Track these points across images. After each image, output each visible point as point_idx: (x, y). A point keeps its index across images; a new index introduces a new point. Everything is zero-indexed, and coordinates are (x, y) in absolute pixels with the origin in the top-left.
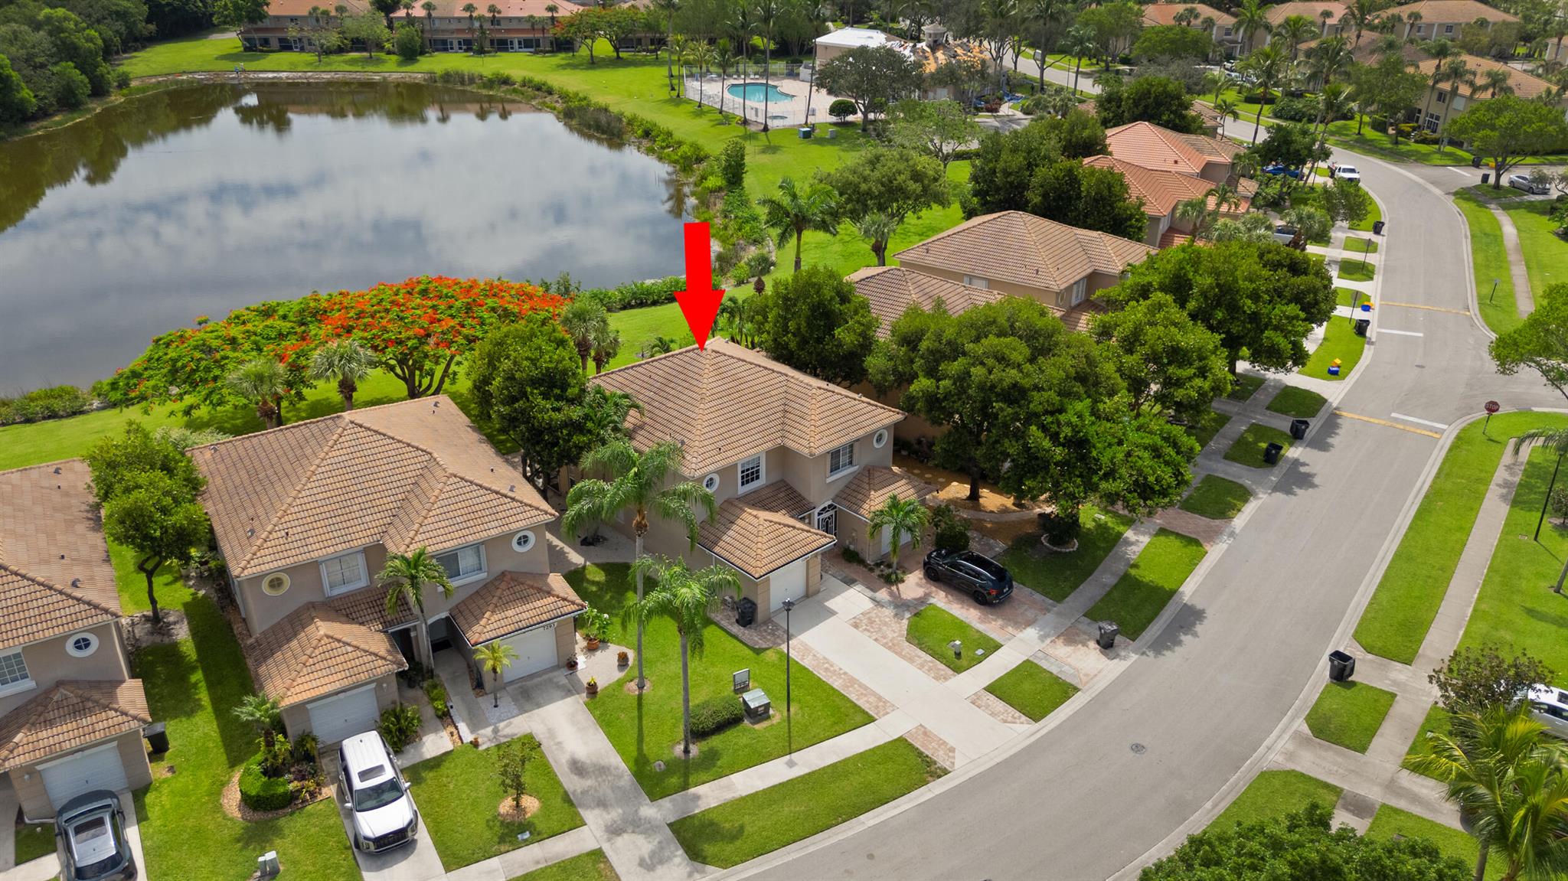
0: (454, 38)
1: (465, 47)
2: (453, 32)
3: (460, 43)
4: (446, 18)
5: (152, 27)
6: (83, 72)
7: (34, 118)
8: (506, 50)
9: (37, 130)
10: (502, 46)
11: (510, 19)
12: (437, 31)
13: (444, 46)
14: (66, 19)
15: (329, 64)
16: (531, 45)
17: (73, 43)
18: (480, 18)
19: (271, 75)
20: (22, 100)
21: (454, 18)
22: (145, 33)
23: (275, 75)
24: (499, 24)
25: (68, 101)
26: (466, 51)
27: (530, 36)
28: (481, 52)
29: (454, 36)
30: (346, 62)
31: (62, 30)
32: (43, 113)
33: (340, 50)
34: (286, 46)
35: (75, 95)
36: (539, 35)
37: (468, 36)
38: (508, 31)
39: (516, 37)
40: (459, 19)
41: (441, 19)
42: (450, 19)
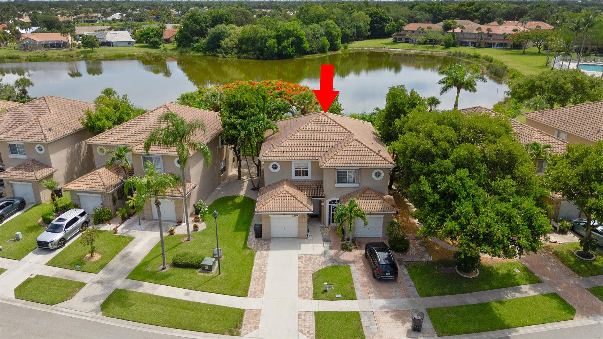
0: (470, 41)
1: (473, 45)
2: (470, 39)
3: (472, 43)
4: (469, 33)
5: (369, 33)
6: (329, 41)
7: (308, 53)
8: (491, 47)
9: (306, 57)
10: (489, 45)
11: (496, 35)
12: (464, 38)
13: (464, 44)
14: (332, 24)
15: (417, 47)
16: (502, 46)
17: (331, 32)
18: (483, 33)
19: (394, 50)
20: (305, 47)
21: (472, 33)
22: (366, 35)
23: (396, 50)
24: (491, 37)
25: (322, 50)
26: (474, 46)
27: (502, 42)
28: (479, 47)
29: (471, 40)
30: (423, 47)
31: (329, 27)
32: (311, 53)
33: (425, 43)
34: (407, 41)
35: (324, 48)
36: (506, 42)
37: (475, 41)
38: (493, 39)
39: (496, 42)
40: (475, 34)
41: (467, 33)
42: (471, 34)
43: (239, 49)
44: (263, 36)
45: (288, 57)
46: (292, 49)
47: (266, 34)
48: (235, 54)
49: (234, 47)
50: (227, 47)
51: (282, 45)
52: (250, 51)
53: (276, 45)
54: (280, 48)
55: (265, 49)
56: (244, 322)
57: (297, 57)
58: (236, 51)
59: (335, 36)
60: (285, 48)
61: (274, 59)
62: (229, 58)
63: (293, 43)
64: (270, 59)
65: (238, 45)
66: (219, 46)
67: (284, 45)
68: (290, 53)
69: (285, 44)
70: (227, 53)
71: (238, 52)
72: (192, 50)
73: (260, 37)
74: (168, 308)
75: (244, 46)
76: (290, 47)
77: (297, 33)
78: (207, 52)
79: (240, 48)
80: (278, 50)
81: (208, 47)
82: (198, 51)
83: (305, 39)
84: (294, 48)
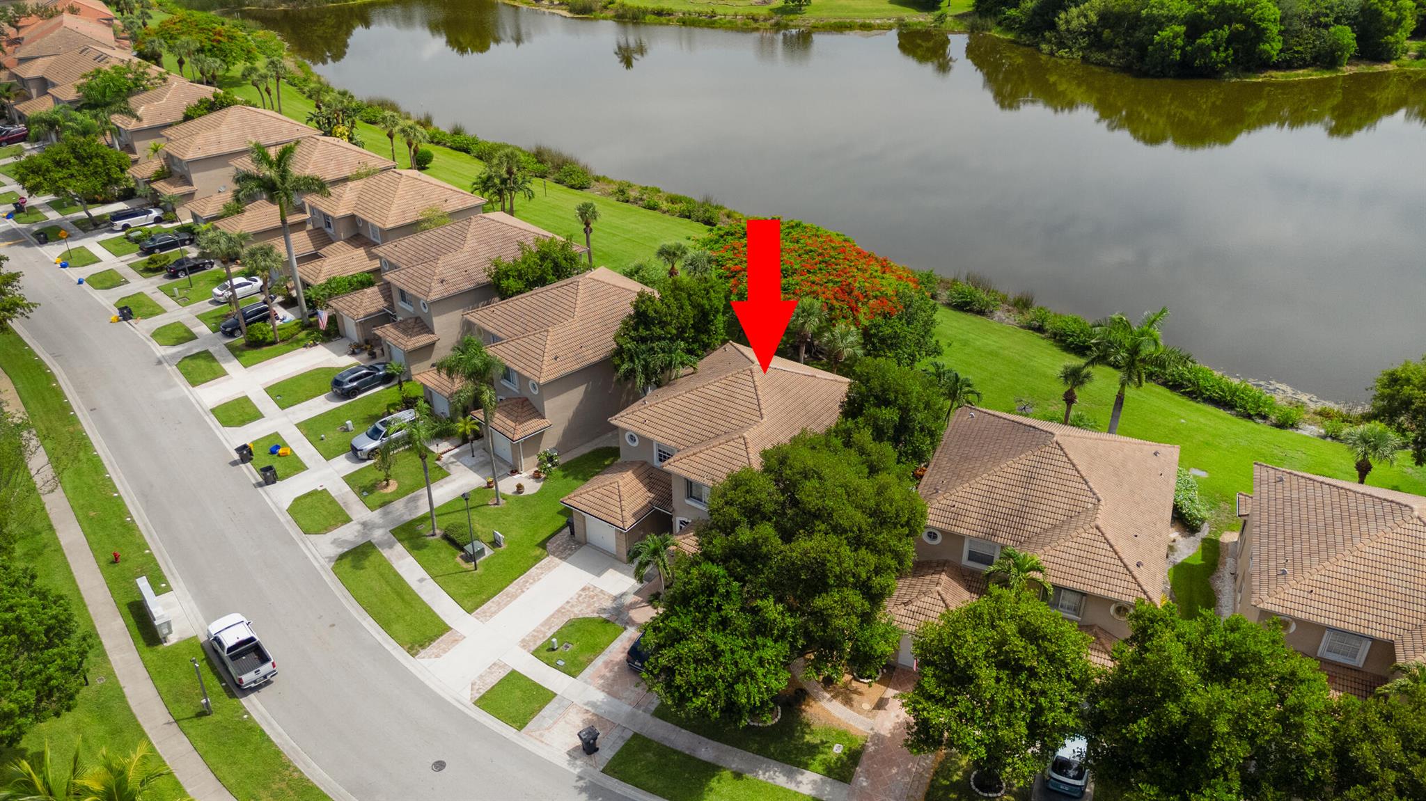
6: (1359, 37)
7: (1273, 67)
20: (1266, 50)
25: (1324, 60)
35: (1333, 56)
43: (1095, 36)
44: (1154, 15)
45: (1209, 73)
46: (1223, 55)
47: (1165, 12)
48: (1081, 49)
49: (1081, 33)
50: (1068, 30)
51: (1198, 41)
52: (1117, 47)
53: (1180, 42)
54: (1189, 48)
55: (1150, 48)
56: (434, 644)
57: (1231, 77)
58: (1084, 42)
59: (1390, 21)
60: (1204, 51)
61: (1165, 76)
62: (1062, 57)
63: (1233, 39)
64: (1154, 76)
65: (1095, 28)
66: (1053, 26)
67: (1203, 44)
68: (1216, 63)
69: (1206, 40)
70: (1061, 45)
71: (1090, 46)
72: (999, 24)
73: (1148, 16)
74: (388, 589)
75: (1107, 33)
76: (1221, 49)
77: (1253, 13)
78: (1023, 36)
79: (1098, 36)
80: (1184, 54)
81: (1030, 22)
82: (1009, 29)
83: (1274, 29)
84: (1231, 52)
